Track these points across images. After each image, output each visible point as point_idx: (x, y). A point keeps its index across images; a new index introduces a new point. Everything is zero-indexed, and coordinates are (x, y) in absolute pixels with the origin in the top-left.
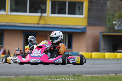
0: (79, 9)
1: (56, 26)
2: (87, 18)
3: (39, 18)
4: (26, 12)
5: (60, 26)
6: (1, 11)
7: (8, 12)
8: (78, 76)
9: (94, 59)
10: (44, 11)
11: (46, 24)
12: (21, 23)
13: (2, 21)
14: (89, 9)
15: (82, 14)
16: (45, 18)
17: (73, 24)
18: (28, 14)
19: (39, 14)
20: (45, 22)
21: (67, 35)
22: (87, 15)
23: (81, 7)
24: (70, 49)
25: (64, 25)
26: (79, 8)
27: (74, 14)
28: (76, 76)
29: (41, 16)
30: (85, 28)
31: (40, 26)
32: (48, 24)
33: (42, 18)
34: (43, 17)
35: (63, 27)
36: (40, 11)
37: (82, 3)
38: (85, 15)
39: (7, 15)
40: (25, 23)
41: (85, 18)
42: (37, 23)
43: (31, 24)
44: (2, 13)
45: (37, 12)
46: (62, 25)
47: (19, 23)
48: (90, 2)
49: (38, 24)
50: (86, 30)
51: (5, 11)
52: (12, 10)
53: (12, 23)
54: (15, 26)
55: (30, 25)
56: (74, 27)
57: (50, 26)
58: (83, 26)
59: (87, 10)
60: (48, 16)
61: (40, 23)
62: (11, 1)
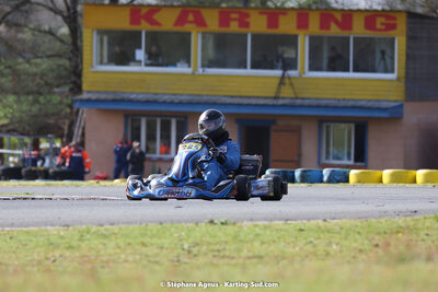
0: (383, 58)
1: (325, 102)
2: (403, 80)
3: (278, 81)
4: (245, 67)
5: (333, 103)
6: (179, 65)
7: (196, 69)
10: (290, 64)
11: (297, 98)
12: (232, 97)
13: (181, 92)
14: (409, 57)
15: (392, 71)
16: (294, 82)
17: (369, 98)
18: (249, 71)
19: (278, 73)
20: (295, 93)
21: (353, 126)
22: (403, 72)
23: (388, 52)
24: (358, 164)
25: (344, 100)
26: (383, 53)
28: (215, 224)
29: (283, 77)
30: (401, 106)
31: (281, 102)
32: (303, 99)
33: (287, 81)
34: (289, 78)
35: (342, 104)
36: (280, 64)
37: (393, 40)
38: (398, 72)
39: (194, 73)
40: (241, 97)
41: (398, 79)
42: (273, 95)
43: (258, 97)
44: (181, 69)
45: (272, 67)
46: (339, 100)
47: (225, 96)
48: (411, 38)
49: (276, 98)
50: (402, 113)
51: (189, 66)
53: (207, 95)
54: (215, 104)
55: (254, 101)
56: (370, 104)
57: (307, 102)
58: (395, 101)
59: (404, 58)
60: (300, 76)
61: (282, 95)
62: (203, 38)
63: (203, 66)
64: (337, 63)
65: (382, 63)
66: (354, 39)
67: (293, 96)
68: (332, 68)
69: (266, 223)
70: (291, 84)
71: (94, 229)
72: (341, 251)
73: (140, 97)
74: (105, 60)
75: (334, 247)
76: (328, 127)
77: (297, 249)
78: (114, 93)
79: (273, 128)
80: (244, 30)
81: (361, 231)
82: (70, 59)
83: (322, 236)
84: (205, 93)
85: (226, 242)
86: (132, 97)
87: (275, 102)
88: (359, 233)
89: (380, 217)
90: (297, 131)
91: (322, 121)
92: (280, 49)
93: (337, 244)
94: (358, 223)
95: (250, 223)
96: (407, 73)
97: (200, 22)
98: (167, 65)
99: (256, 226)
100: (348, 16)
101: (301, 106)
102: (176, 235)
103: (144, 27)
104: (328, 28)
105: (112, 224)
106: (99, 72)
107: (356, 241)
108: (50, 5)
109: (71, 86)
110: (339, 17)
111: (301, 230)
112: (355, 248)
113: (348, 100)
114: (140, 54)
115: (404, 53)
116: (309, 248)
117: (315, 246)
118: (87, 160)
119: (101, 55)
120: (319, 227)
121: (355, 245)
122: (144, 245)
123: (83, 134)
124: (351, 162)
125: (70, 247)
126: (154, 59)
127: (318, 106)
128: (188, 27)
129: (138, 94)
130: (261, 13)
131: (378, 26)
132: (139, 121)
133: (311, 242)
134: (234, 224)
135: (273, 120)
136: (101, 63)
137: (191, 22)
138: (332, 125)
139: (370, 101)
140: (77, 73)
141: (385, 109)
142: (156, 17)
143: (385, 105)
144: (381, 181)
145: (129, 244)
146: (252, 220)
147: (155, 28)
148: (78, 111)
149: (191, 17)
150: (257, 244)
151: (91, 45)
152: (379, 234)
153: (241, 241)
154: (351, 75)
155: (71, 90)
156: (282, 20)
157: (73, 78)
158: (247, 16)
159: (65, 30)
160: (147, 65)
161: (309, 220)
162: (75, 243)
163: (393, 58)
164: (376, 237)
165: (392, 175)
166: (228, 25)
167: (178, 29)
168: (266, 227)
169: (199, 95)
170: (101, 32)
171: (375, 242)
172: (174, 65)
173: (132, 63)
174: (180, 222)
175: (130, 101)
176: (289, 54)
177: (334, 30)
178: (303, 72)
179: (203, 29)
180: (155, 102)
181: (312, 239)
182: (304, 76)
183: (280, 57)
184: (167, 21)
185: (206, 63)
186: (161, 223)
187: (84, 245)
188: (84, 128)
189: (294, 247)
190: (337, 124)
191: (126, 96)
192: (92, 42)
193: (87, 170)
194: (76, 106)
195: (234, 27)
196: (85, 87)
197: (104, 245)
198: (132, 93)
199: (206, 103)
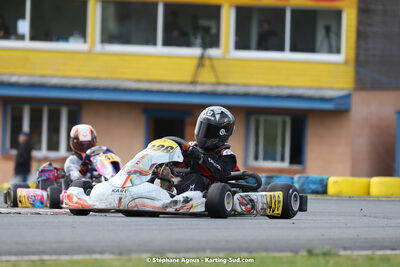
0: (328, 35)
1: (252, 90)
2: (352, 63)
3: (194, 63)
4: (154, 43)
5: (265, 91)
6: (72, 40)
7: (93, 45)
8: (325, 254)
9: (378, 199)
11: (218, 84)
12: (139, 81)
13: (73, 74)
14: (361, 35)
15: (338, 51)
16: (215, 62)
17: (309, 84)
18: (159, 49)
19: (196, 51)
20: (216, 76)
21: (288, 120)
22: (352, 55)
23: (334, 28)
24: (296, 167)
25: (278, 87)
26: (328, 29)
27: (312, 49)
28: (317, 255)
29: (202, 57)
30: (348, 96)
31: (199, 88)
32: (227, 85)
33: (207, 62)
34: (210, 59)
35: (275, 92)
36: (199, 41)
37: (338, 14)
38: (347, 53)
39: (90, 52)
41: (346, 62)
42: (188, 78)
43: (170, 82)
44: (74, 45)
45: (188, 44)
46: (271, 87)
47: (129, 80)
48: (363, 11)
49: (193, 83)
50: (349, 105)
51: (85, 41)
52: (108, 38)
53: (106, 79)
54: (116, 90)
55: (166, 87)
56: (310, 93)
57: (231, 89)
58: (342, 89)
59: (353, 36)
60: (224, 57)
61: (200, 79)
63: (103, 41)
66: (292, 12)
67: (213, 80)
70: (213, 67)
73: (23, 80)
76: (257, 120)
79: (188, 120)
84: (104, 75)
86: (14, 79)
87: (191, 88)
91: (249, 113)
96: (357, 55)
98: (57, 39)
101: (225, 94)
113: (283, 87)
114: (24, 26)
115: (353, 29)
124: (286, 165)
127: (246, 95)
129: (21, 75)
132: (21, 110)
138: (262, 118)
139: (310, 88)
141: (330, 100)
143: (329, 93)
154: (287, 55)
160: (33, 38)
163: (339, 36)
169: (96, 78)
172: (64, 37)
173: (13, 37)
175: (11, 85)
177: (267, 1)
178: (228, 51)
180: (41, 86)
182: (228, 56)
190: (269, 118)
191: (5, 78)
198: (12, 75)
199: (106, 89)
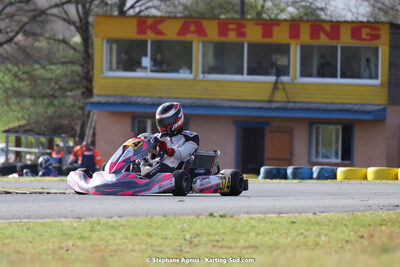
0: (368, 65)
1: (313, 106)
2: (386, 86)
3: (272, 86)
4: (242, 74)
5: (323, 106)
6: (181, 71)
7: (197, 75)
10: (283, 71)
11: (289, 102)
12: (231, 100)
13: (183, 96)
14: (392, 65)
15: (377, 78)
16: (286, 86)
17: (355, 102)
18: (245, 77)
19: (272, 78)
20: (287, 97)
21: (340, 128)
22: (386, 79)
23: (373, 60)
24: (346, 162)
25: (332, 103)
26: (368, 60)
27: (359, 77)
28: (215, 217)
29: (276, 82)
30: (384, 109)
31: (274, 105)
32: (295, 102)
33: (280, 86)
34: (282, 83)
35: (330, 107)
36: (274, 71)
37: (377, 49)
38: (382, 78)
39: (195, 79)
40: (239, 101)
41: (382, 84)
42: (267, 99)
43: (254, 101)
44: (184, 75)
45: (267, 74)
46: (327, 103)
47: (224, 100)
48: (393, 47)
49: (270, 101)
50: (385, 116)
51: (191, 72)
53: (207, 99)
55: (250, 105)
56: (357, 107)
57: (298, 106)
58: (379, 105)
59: (387, 65)
60: (292, 82)
61: (275, 99)
62: (204, 46)
63: (203, 72)
64: (326, 70)
65: (367, 70)
66: (342, 48)
67: (285, 99)
68: (321, 75)
69: (261, 216)
70: (284, 89)
71: (104, 221)
72: (329, 242)
73: (146, 100)
74: (114, 67)
75: (323, 238)
76: (317, 129)
77: (289, 240)
78: (123, 96)
79: (267, 129)
80: (240, 40)
81: (348, 223)
82: (82, 66)
83: (312, 228)
84: (205, 97)
85: (224, 234)
86: (139, 100)
87: (269, 105)
88: (346, 225)
89: (365, 211)
90: (290, 132)
91: (312, 123)
92: (274, 57)
93: (326, 236)
94: (345, 216)
95: (246, 216)
96: (390, 79)
97: (201, 32)
98: (171, 71)
99: (251, 218)
100: (336, 27)
101: (293, 109)
102: (179, 227)
103: (150, 36)
104: (318, 37)
105: (120, 217)
106: (109, 78)
107: (343, 232)
108: (64, 16)
109: (83, 90)
110: (328, 28)
111: (293, 222)
112: (342, 240)
113: (336, 104)
114: (146, 61)
115: (387, 60)
116: (301, 239)
117: (305, 237)
118: (98, 158)
119: (111, 62)
120: (310, 220)
121: (341, 236)
122: (149, 235)
123: (94, 134)
124: (339, 161)
125: (82, 238)
126: (159, 65)
127: (309, 109)
128: (189, 37)
129: (145, 97)
130: (257, 24)
131: (364, 36)
132: (145, 123)
133: (302, 234)
134: (232, 216)
135: (267, 122)
136: (111, 69)
137: (192, 32)
138: (321, 127)
139: (356, 104)
140: (88, 78)
141: (370, 112)
142: (161, 27)
143: (369, 108)
144: (366, 178)
145: (136, 235)
146: (248, 213)
147: (160, 38)
148: (89, 113)
149: (192, 28)
150: (252, 235)
151: (102, 53)
152: (363, 226)
153: (238, 232)
154: (339, 80)
155: (83, 93)
156: (276, 30)
157: (85, 83)
158: (244, 26)
159: (77, 39)
160: (152, 71)
161: (300, 213)
162: (86, 234)
163: (377, 65)
164: (362, 229)
165: (376, 172)
166: (226, 35)
167: (181, 38)
168: (260, 220)
169: (199, 99)
170: (111, 41)
171: (360, 234)
172: (177, 71)
173: (139, 70)
174: (182, 215)
175: (137, 104)
176: (282, 61)
177: (324, 40)
178: (295, 78)
179: (204, 39)
181: (303, 231)
182: (296, 81)
183: (273, 64)
184: (171, 32)
185: (207, 69)
186: (165, 216)
187: (94, 235)
188: (94, 129)
189: (287, 238)
190: (327, 126)
191: (133, 99)
192: (102, 50)
193: (98, 167)
194: (88, 108)
195: (232, 37)
196: (95, 91)
197: (113, 235)
198: (139, 97)
199: (206, 106)
